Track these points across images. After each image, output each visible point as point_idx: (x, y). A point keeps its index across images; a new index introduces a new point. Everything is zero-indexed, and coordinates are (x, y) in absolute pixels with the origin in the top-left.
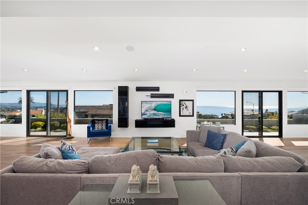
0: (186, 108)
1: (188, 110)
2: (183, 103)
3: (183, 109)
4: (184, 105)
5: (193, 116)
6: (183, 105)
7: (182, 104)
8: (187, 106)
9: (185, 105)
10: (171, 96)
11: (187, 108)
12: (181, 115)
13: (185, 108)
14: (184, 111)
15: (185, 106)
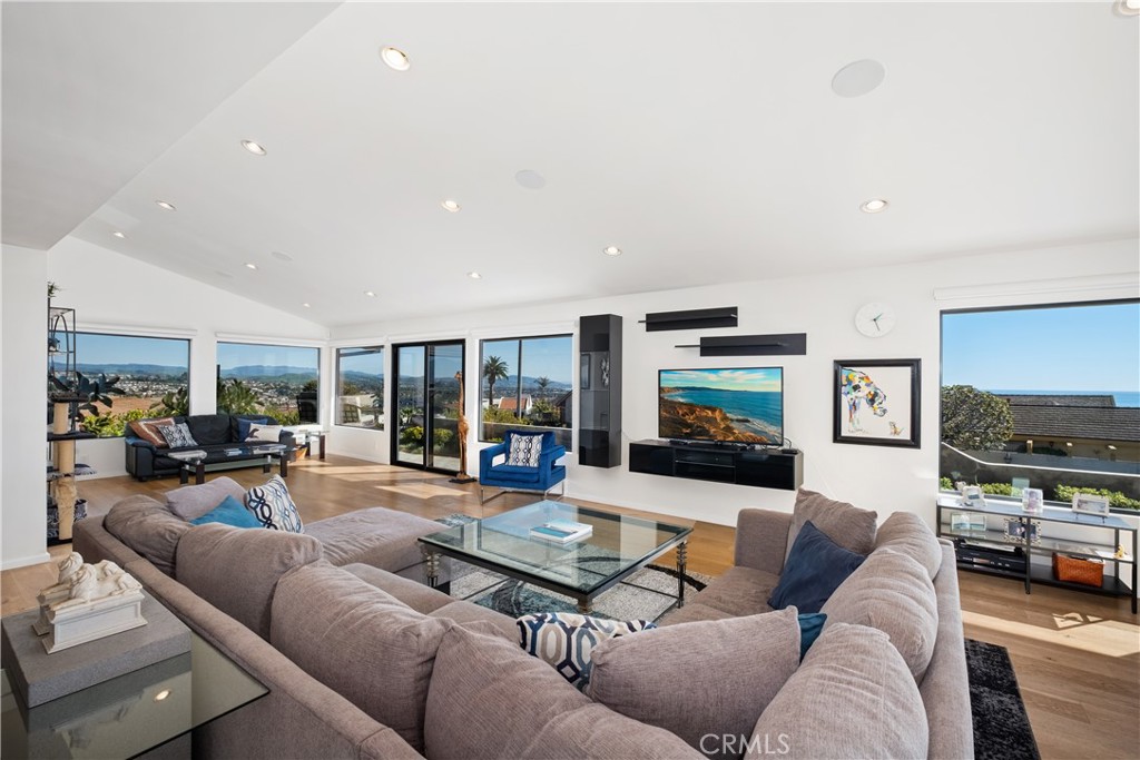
0: (872, 401)
1: (885, 411)
2: (856, 374)
3: (854, 406)
4: (862, 384)
5: (915, 441)
6: (856, 388)
7: (849, 382)
8: (876, 394)
9: (868, 385)
10: (793, 344)
11: (878, 400)
12: (844, 433)
13: (863, 405)
14: (857, 415)
15: (865, 390)
